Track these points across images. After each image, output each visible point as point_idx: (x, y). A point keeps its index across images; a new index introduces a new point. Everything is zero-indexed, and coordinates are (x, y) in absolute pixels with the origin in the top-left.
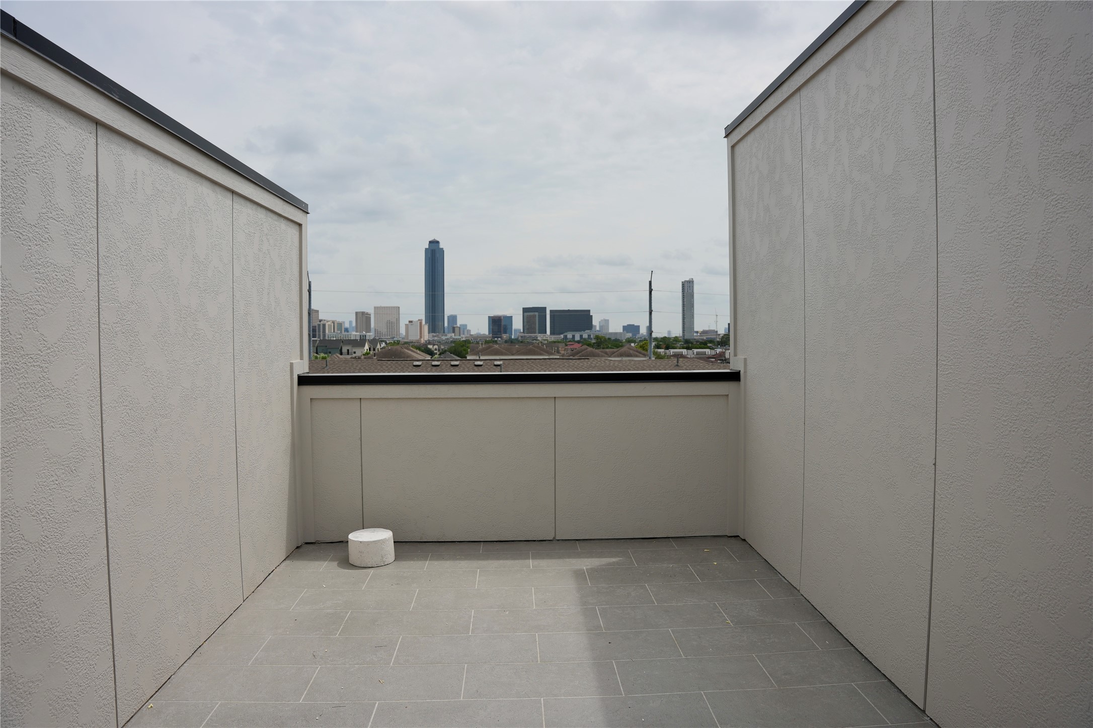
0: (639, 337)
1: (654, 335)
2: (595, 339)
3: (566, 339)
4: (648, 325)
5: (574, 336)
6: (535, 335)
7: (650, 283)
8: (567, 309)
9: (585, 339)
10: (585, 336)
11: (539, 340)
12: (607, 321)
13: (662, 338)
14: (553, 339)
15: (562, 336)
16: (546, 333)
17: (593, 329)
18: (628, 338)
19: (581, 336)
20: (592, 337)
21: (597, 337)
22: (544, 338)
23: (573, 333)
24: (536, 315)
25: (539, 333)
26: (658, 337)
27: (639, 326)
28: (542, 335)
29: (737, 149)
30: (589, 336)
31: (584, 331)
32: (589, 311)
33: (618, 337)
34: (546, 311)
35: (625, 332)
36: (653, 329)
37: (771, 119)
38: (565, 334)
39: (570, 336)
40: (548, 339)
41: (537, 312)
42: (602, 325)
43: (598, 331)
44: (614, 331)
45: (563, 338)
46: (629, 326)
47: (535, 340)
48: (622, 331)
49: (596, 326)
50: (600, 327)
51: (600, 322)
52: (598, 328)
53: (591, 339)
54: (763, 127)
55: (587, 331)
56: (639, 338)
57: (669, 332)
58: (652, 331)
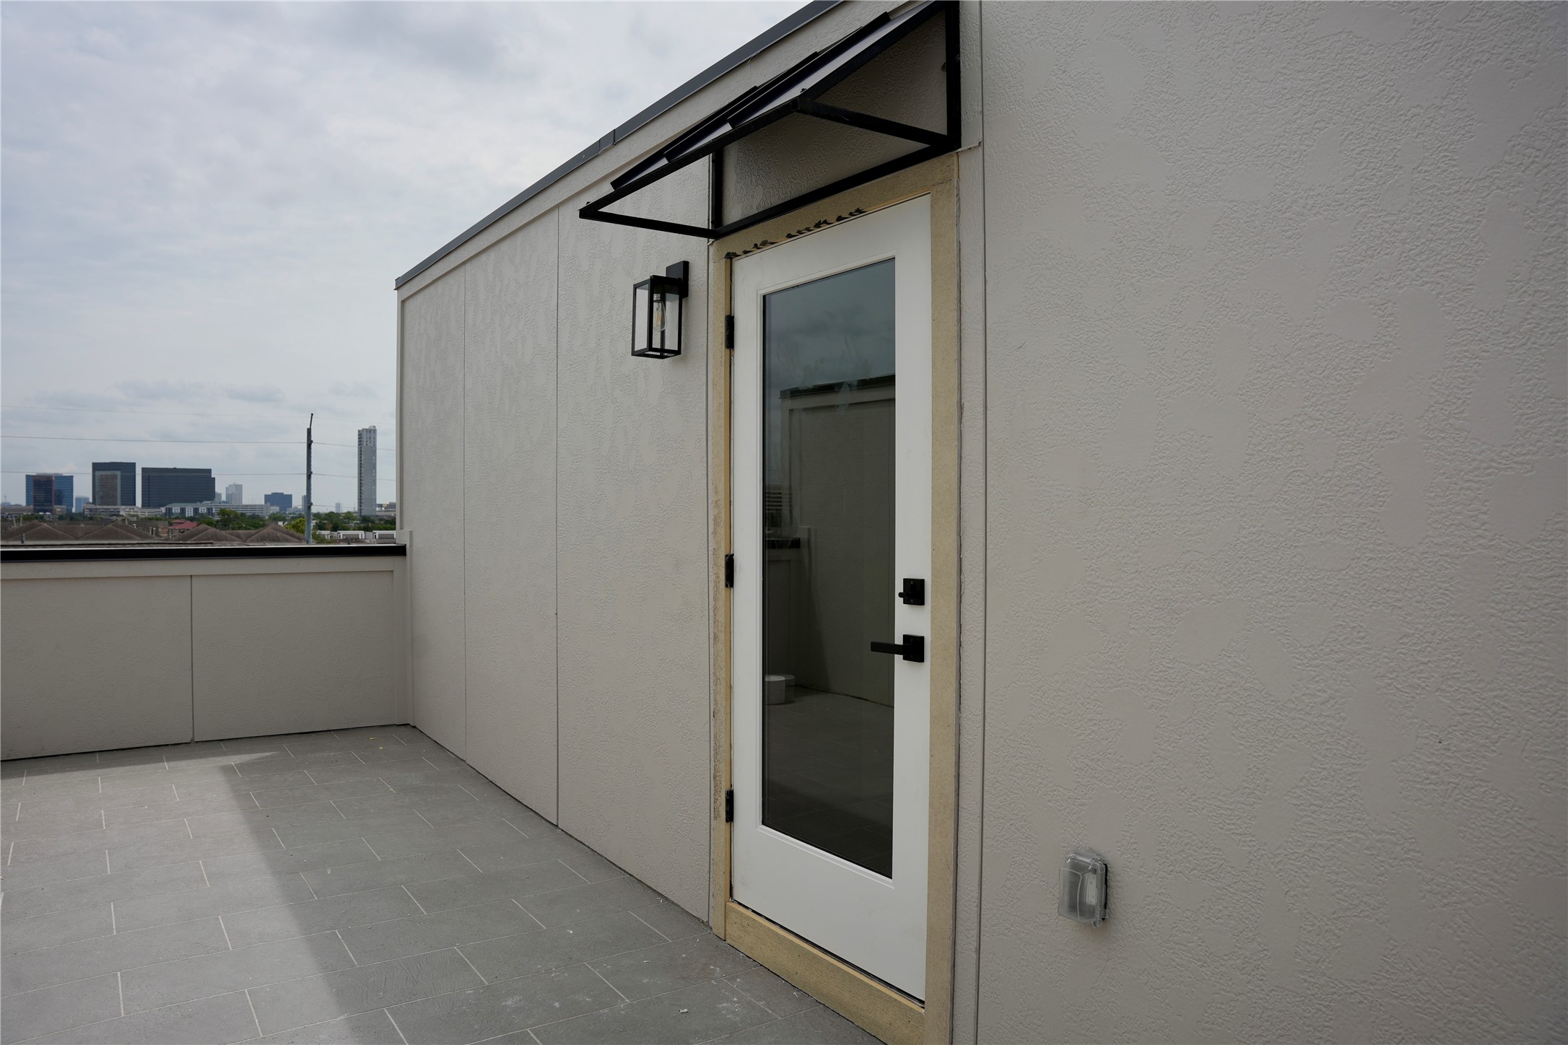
0: (292, 512)
1: (314, 510)
2: (218, 514)
3: (169, 515)
4: (305, 493)
5: (183, 510)
6: (115, 507)
7: (309, 431)
8: (172, 467)
9: (202, 514)
10: (203, 510)
11: (122, 516)
12: (239, 488)
13: (326, 514)
14: (147, 514)
15: (163, 510)
16: (135, 505)
17: (216, 499)
18: (273, 514)
19: (196, 510)
20: (214, 512)
21: (223, 512)
22: (132, 513)
23: (183, 505)
24: (116, 476)
25: (122, 504)
26: (321, 512)
27: (290, 496)
28: (127, 508)
29: (408, 304)
30: (209, 510)
31: (201, 501)
32: (209, 471)
33: (258, 513)
34: (135, 469)
35: (269, 504)
36: (312, 501)
37: (440, 283)
38: (169, 506)
39: (176, 509)
40: (139, 514)
41: (119, 470)
42: (230, 493)
43: (224, 502)
44: (250, 503)
45: (166, 514)
46: (275, 495)
47: (116, 515)
48: (263, 503)
49: (220, 495)
50: (228, 496)
51: (227, 488)
52: (224, 498)
53: (213, 515)
54: (432, 289)
55: (205, 502)
56: (290, 514)
57: (338, 506)
58: (312, 504)
